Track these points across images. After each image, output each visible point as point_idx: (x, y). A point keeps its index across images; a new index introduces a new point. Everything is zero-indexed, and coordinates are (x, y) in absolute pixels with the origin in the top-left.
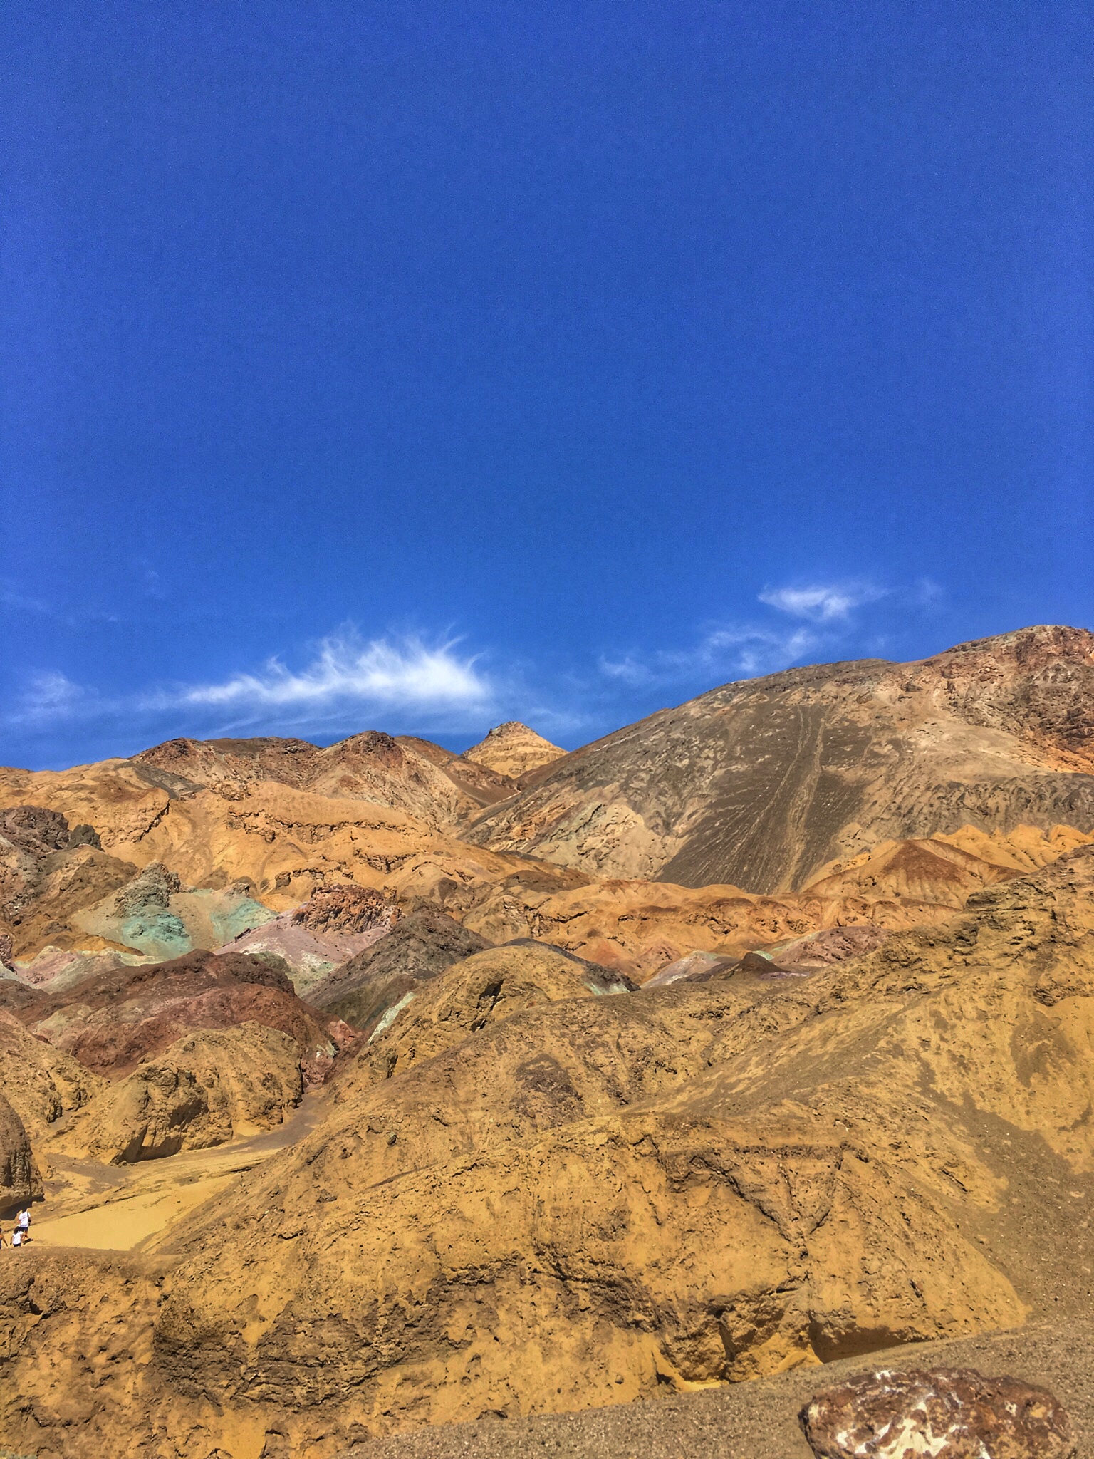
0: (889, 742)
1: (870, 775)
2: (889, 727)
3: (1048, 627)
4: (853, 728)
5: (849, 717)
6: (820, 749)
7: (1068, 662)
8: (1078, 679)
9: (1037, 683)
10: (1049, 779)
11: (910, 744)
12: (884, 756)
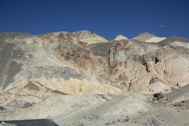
0: (28, 55)
1: (23, 63)
2: (29, 51)
3: (66, 32)
4: (20, 50)
5: (20, 47)
6: (12, 55)
7: (68, 41)
8: (70, 45)
9: (62, 45)
10: (61, 68)
11: (33, 56)
12: (27, 58)
